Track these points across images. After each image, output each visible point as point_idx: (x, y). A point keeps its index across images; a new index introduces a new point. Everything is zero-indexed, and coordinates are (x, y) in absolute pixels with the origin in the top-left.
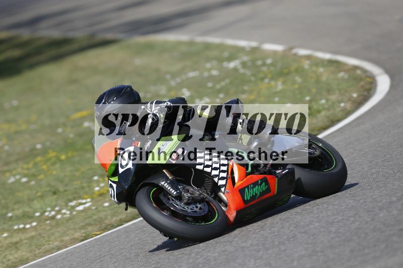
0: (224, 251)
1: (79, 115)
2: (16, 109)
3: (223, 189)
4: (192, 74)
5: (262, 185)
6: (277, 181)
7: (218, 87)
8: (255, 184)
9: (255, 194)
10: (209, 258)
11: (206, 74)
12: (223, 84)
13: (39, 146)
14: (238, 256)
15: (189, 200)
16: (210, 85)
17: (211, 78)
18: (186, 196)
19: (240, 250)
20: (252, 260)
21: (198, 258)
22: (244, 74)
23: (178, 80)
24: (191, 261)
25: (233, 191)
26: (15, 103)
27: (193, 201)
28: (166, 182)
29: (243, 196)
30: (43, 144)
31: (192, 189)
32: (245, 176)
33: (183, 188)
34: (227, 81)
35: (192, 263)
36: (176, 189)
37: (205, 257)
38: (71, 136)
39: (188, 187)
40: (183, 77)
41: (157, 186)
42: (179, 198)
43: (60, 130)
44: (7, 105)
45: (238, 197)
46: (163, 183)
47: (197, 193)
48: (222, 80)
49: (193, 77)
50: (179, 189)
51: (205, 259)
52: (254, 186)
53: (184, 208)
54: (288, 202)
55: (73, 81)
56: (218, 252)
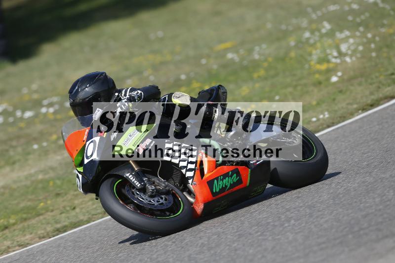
0: (364, 182)
1: (222, 46)
2: (161, 40)
3: (190, 181)
4: (332, 8)
5: (233, 176)
6: (249, 172)
7: (358, 20)
8: (226, 175)
9: (225, 185)
10: (349, 188)
11: (347, 8)
12: (363, 17)
13: (183, 77)
14: (377, 187)
15: (153, 193)
16: (350, 18)
17: (352, 11)
18: (150, 188)
19: (380, 180)
20: (391, 191)
21: (338, 189)
22: (384, 9)
23: (319, 13)
24: (332, 191)
25: (200, 184)
26: (160, 34)
27: (157, 193)
28: (131, 174)
29: (211, 189)
30: (187, 75)
31: (158, 181)
32: (215, 167)
33: (149, 180)
34: (367, 14)
35: (332, 193)
36: (141, 181)
37: (345, 187)
38: (215, 67)
39: (154, 179)
40: (324, 10)
41: (121, 177)
42: (143, 190)
43: (204, 61)
44: (152, 36)
45: (206, 189)
46: (128, 175)
47: (163, 185)
48: (363, 13)
49: (333, 11)
50: (143, 181)
51: (345, 189)
52: (224, 178)
53: (150, 201)
54: (263, 192)
55: (217, 13)
56: (358, 183)
